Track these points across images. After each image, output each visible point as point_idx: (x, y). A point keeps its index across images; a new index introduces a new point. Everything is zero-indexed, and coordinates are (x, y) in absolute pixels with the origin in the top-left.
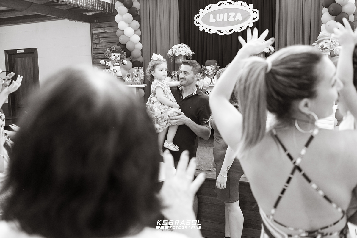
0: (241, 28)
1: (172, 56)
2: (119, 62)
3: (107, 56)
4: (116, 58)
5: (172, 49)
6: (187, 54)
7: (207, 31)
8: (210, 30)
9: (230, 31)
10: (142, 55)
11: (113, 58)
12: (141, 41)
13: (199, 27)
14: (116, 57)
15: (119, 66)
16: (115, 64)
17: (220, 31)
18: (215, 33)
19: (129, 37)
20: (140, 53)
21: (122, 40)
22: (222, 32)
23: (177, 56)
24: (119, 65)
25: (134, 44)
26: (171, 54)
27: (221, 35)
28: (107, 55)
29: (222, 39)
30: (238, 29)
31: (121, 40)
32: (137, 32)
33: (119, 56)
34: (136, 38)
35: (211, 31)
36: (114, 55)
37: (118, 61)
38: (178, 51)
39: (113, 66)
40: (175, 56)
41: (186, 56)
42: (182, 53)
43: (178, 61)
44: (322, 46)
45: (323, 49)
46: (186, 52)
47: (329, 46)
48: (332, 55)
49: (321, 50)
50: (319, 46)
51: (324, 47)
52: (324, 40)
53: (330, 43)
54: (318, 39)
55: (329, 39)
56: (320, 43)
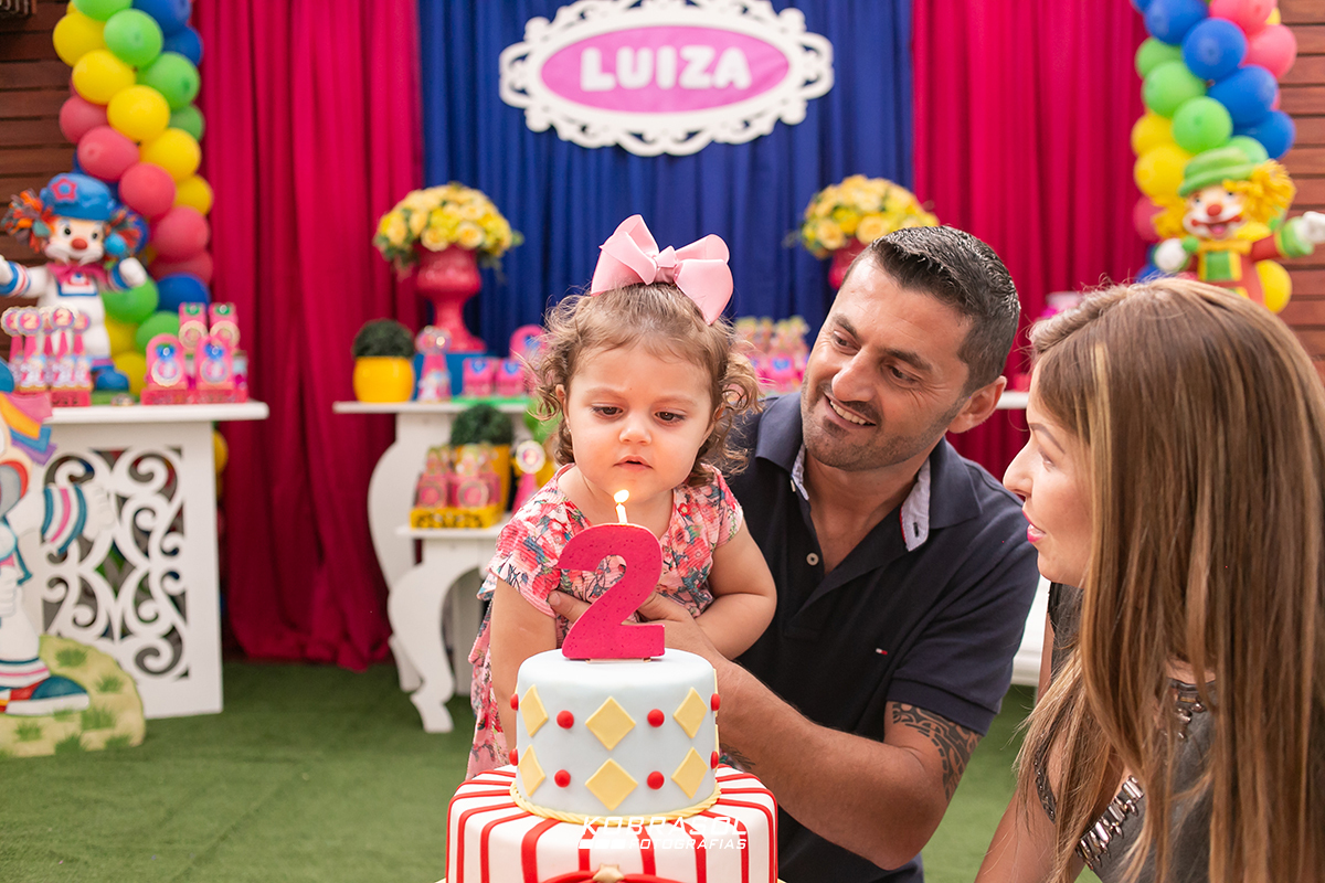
1: (401, 251)
3: (25, 234)
4: (79, 245)
5: (403, 209)
6: (488, 243)
7: (568, 133)
8: (582, 130)
10: (209, 247)
11: (59, 245)
12: (203, 171)
14: (81, 244)
15: (94, 295)
16: (70, 283)
17: (638, 138)
18: (612, 143)
19: (138, 144)
20: (202, 235)
21: (97, 155)
22: (647, 138)
23: (434, 249)
24: (92, 289)
25: (168, 185)
26: (403, 238)
28: (22, 229)
31: (91, 152)
32: (182, 118)
33: (95, 238)
34: (178, 150)
35: (588, 132)
37: (87, 265)
38: (443, 222)
39: (61, 294)
40: (418, 251)
41: (478, 255)
42: (467, 233)
43: (432, 277)
44: (1214, 211)
45: (1217, 223)
46: (486, 232)
47: (1253, 207)
48: (1259, 253)
49: (1203, 231)
50: (1190, 210)
51: (1225, 216)
52: (1226, 182)
53: (1259, 193)
54: (1186, 177)
55: (1245, 177)
56: (1198, 193)
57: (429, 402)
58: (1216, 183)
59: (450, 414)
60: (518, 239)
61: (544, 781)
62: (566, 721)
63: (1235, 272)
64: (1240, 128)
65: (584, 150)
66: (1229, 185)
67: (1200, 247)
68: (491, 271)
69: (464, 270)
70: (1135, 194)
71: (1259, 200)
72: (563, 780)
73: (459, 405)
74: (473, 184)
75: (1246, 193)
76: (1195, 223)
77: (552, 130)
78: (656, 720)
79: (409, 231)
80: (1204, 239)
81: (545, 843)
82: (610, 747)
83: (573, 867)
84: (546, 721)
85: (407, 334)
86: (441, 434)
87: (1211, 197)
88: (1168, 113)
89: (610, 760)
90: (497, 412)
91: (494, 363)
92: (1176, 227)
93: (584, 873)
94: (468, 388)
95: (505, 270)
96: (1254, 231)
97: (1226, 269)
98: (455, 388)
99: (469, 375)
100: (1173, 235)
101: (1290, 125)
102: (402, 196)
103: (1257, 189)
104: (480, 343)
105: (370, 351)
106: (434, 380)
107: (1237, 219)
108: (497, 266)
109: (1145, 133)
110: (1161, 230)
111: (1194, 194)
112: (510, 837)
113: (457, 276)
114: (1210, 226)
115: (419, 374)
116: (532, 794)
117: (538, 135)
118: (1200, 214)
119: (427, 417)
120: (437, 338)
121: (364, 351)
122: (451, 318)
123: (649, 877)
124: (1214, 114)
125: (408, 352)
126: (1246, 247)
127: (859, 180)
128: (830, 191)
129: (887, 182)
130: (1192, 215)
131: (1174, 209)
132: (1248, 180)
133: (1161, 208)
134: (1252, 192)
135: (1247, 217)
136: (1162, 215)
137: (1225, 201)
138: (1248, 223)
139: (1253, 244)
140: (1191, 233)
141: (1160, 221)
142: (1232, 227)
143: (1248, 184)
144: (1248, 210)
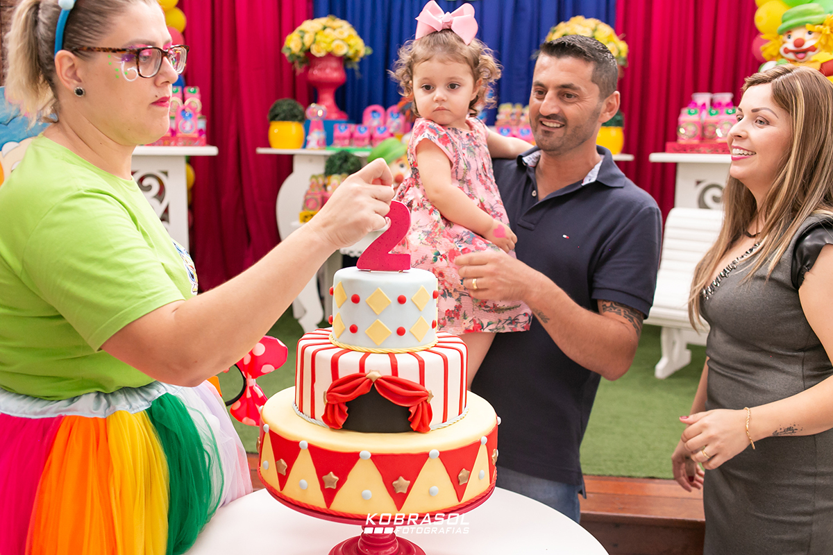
1: (298, 57)
5: (300, 31)
6: (351, 53)
23: (318, 55)
26: (299, 49)
38: (323, 39)
40: (308, 57)
41: (344, 60)
42: (338, 46)
43: (316, 73)
44: (799, 43)
45: (801, 52)
46: (349, 45)
47: (823, 41)
48: (825, 70)
49: (791, 56)
50: (784, 43)
51: (806, 46)
52: (808, 25)
53: (828, 32)
54: (783, 21)
55: (821, 22)
56: (790, 32)
57: (312, 149)
58: (801, 26)
59: (325, 156)
60: (369, 52)
61: (344, 330)
62: (356, 299)
66: (809, 27)
68: (353, 70)
69: (336, 70)
70: (755, 32)
71: (827, 37)
72: (354, 329)
73: (330, 151)
74: (343, 17)
75: (820, 32)
76: (787, 51)
78: (402, 300)
79: (303, 44)
80: (790, 60)
81: (342, 359)
82: (378, 313)
83: (356, 371)
84: (346, 300)
85: (301, 108)
86: (320, 169)
87: (797, 34)
89: (378, 320)
90: (353, 156)
91: (353, 127)
92: (775, 54)
93: (362, 374)
94: (336, 142)
95: (361, 70)
96: (822, 57)
98: (329, 141)
99: (337, 133)
100: (773, 58)
102: (300, 24)
103: (827, 30)
104: (344, 114)
105: (278, 118)
106: (316, 136)
107: (813, 49)
108: (356, 67)
110: (765, 55)
111: (788, 32)
112: (326, 356)
113: (333, 73)
114: (795, 53)
115: (307, 133)
116: (339, 337)
118: (790, 46)
119: (311, 158)
120: (318, 111)
121: (274, 118)
122: (328, 99)
123: (395, 377)
125: (301, 118)
126: (817, 66)
127: (580, 19)
128: (562, 25)
129: (597, 21)
130: (785, 46)
131: (774, 41)
132: (821, 24)
133: (767, 41)
134: (823, 32)
135: (819, 47)
136: (767, 45)
137: (807, 37)
138: (820, 51)
139: (822, 65)
140: (783, 57)
141: (765, 49)
142: (810, 53)
143: (821, 27)
144: (820, 43)
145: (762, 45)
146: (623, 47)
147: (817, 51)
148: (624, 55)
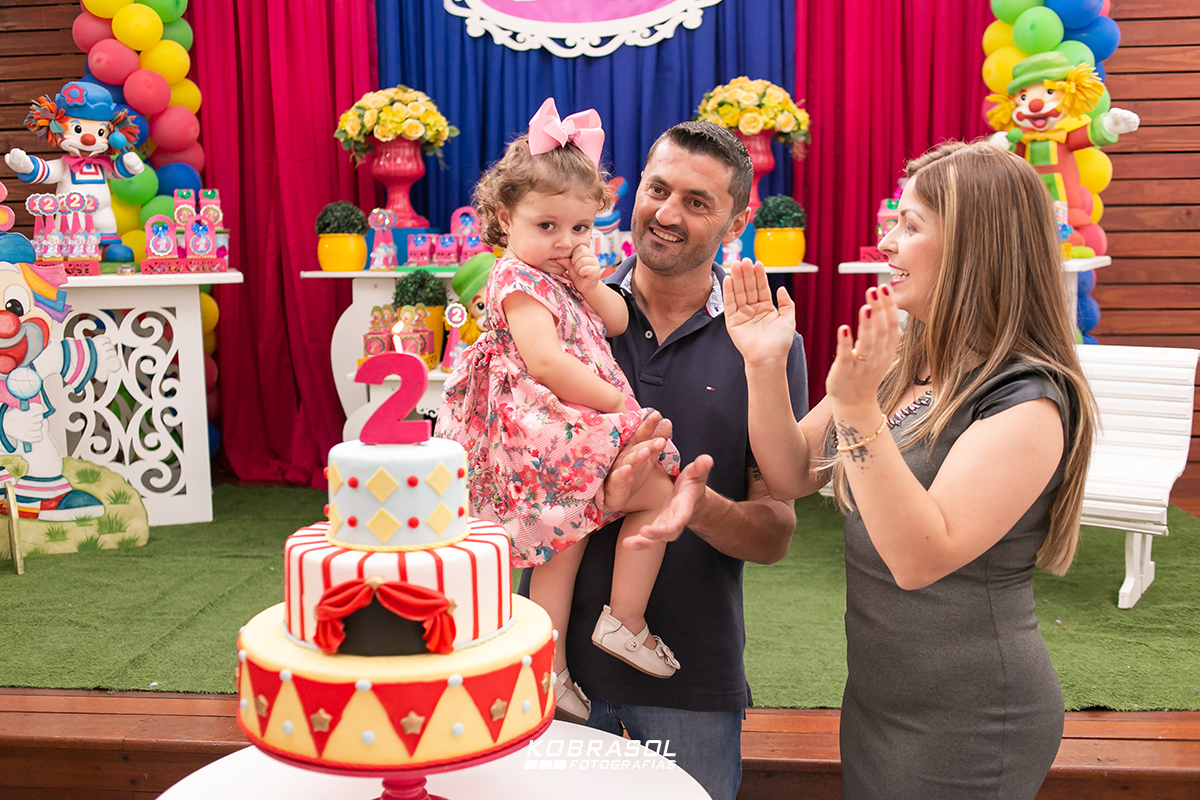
0: (653, 31)
1: (357, 142)
2: (103, 163)
3: (44, 131)
4: (88, 141)
5: (359, 108)
6: (430, 135)
7: (501, 38)
8: (514, 36)
9: (605, 40)
10: (200, 140)
11: (72, 141)
12: (193, 75)
13: (467, 22)
14: (90, 139)
15: (102, 182)
16: (82, 173)
17: (561, 42)
18: (538, 47)
19: (139, 52)
20: (194, 130)
21: (103, 63)
22: (569, 43)
23: (384, 140)
24: (100, 177)
25: (164, 86)
26: (357, 132)
27: (566, 59)
28: (42, 127)
29: (571, 74)
30: (638, 34)
31: (99, 61)
32: (174, 31)
33: (101, 134)
34: (171, 57)
35: (518, 37)
36: (78, 130)
37: (95, 157)
38: (390, 118)
39: (75, 182)
40: (371, 143)
41: (421, 145)
42: (410, 127)
43: (384, 164)
44: (1036, 106)
45: (1039, 117)
46: (426, 125)
47: (1068, 104)
48: (1074, 143)
49: (1027, 123)
50: (1017, 106)
51: (1045, 110)
52: (1046, 81)
53: (1073, 90)
54: (1014, 77)
55: (1063, 77)
56: (1024, 91)
57: (379, 270)
58: (1038, 82)
59: (396, 278)
60: (456, 133)
61: (341, 524)
62: (354, 484)
63: (1054, 160)
64: (1069, 34)
65: (515, 52)
66: (1048, 84)
67: (1028, 137)
68: (435, 157)
69: (409, 159)
71: (1074, 96)
72: (353, 522)
73: (401, 273)
74: (421, 87)
76: (1021, 117)
77: (487, 35)
78: (413, 482)
79: (363, 125)
80: (1026, 130)
81: (335, 562)
82: (382, 500)
83: (353, 577)
84: (342, 484)
85: (361, 214)
86: (387, 297)
87: (1033, 94)
88: (1011, 20)
89: (383, 509)
90: (433, 278)
91: (434, 237)
92: (1005, 121)
93: (361, 580)
94: (411, 259)
95: (447, 159)
96: (1068, 124)
97: (1047, 157)
98: (401, 259)
99: (411, 248)
100: (1003, 128)
101: (1116, 29)
102: (360, 98)
103: (1071, 87)
104: (425, 221)
105: (328, 230)
106: (382, 252)
107: (1055, 113)
108: (440, 154)
109: (992, 36)
110: (992, 123)
111: (1022, 91)
112: (315, 559)
113: (405, 163)
114: (1033, 119)
115: (370, 249)
116: (335, 534)
117: (475, 39)
118: (1025, 110)
119: (376, 282)
120: (382, 218)
121: (323, 230)
122: (401, 201)
123: (403, 584)
124: (1050, 22)
125: (363, 229)
126: (1062, 137)
127: (743, 80)
128: (719, 88)
129: (768, 83)
130: (1018, 110)
131: (1005, 104)
132: (1065, 80)
133: (994, 104)
134: (1067, 90)
135: (1064, 111)
136: (995, 110)
137: (1046, 97)
138: (1065, 116)
139: (1068, 134)
140: (1016, 125)
141: (993, 115)
142: (1052, 119)
143: (1064, 83)
144: (1063, 105)
145: (990, 109)
146: (803, 116)
147: (1061, 116)
148: (804, 127)
